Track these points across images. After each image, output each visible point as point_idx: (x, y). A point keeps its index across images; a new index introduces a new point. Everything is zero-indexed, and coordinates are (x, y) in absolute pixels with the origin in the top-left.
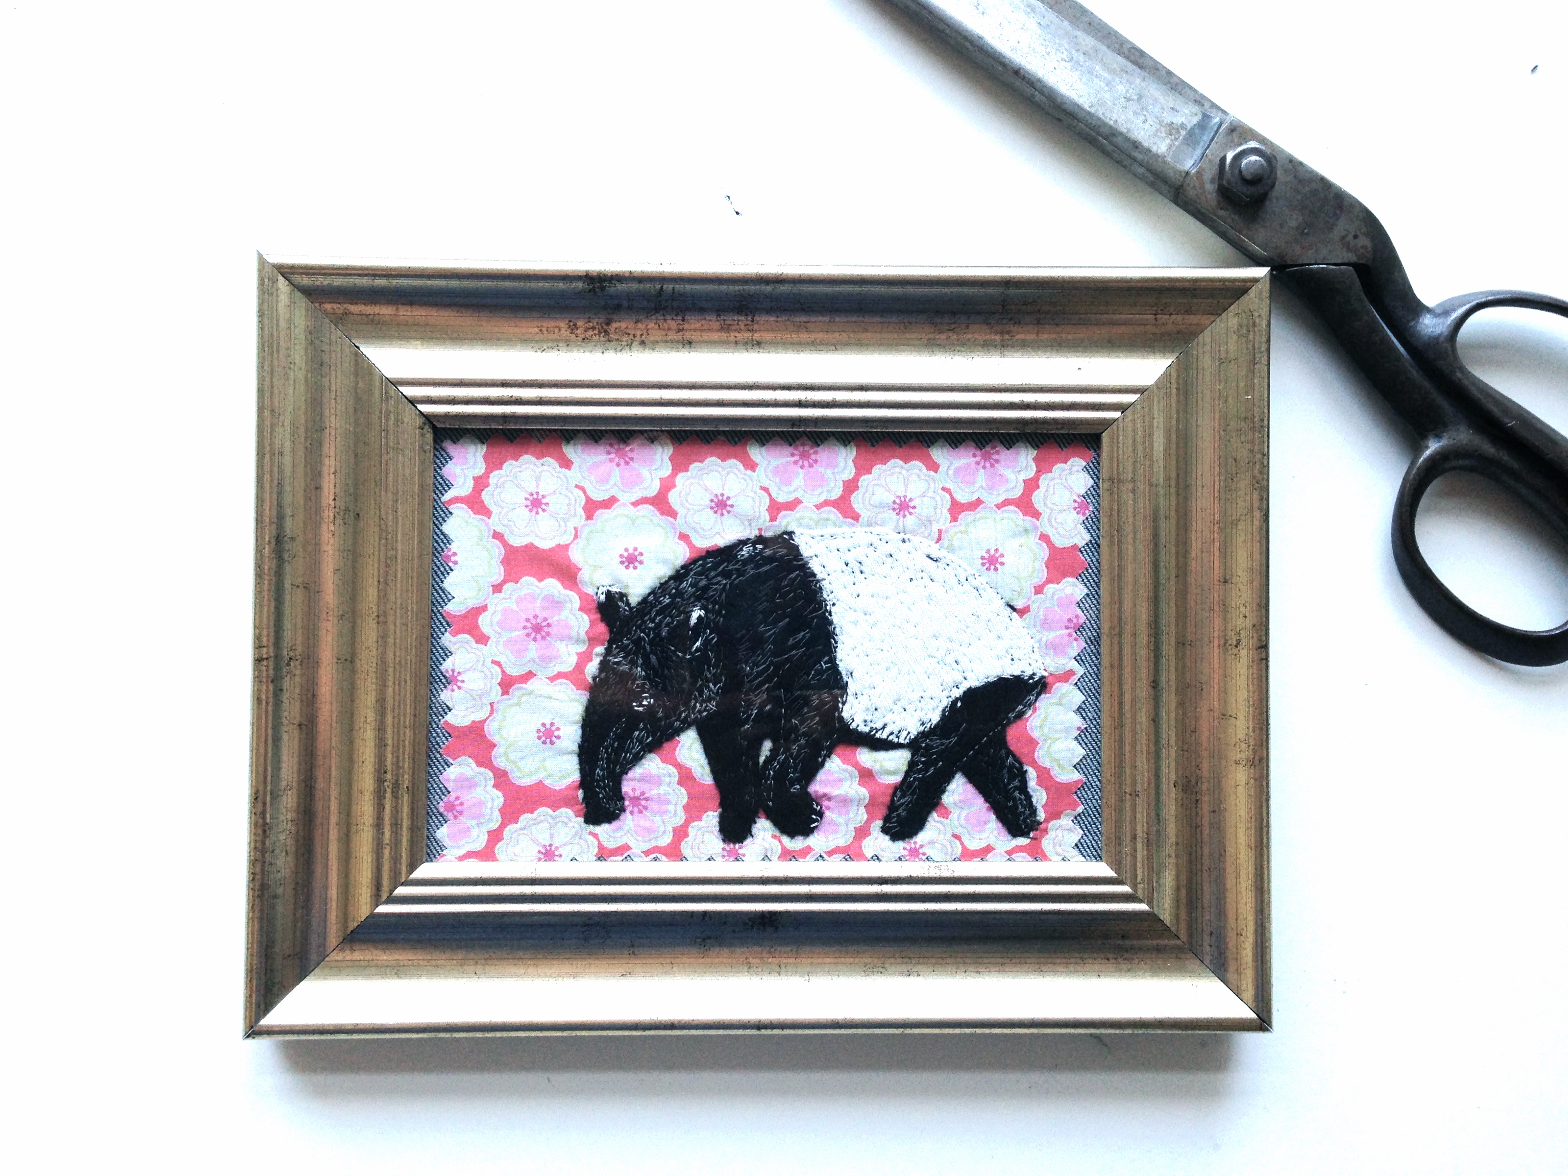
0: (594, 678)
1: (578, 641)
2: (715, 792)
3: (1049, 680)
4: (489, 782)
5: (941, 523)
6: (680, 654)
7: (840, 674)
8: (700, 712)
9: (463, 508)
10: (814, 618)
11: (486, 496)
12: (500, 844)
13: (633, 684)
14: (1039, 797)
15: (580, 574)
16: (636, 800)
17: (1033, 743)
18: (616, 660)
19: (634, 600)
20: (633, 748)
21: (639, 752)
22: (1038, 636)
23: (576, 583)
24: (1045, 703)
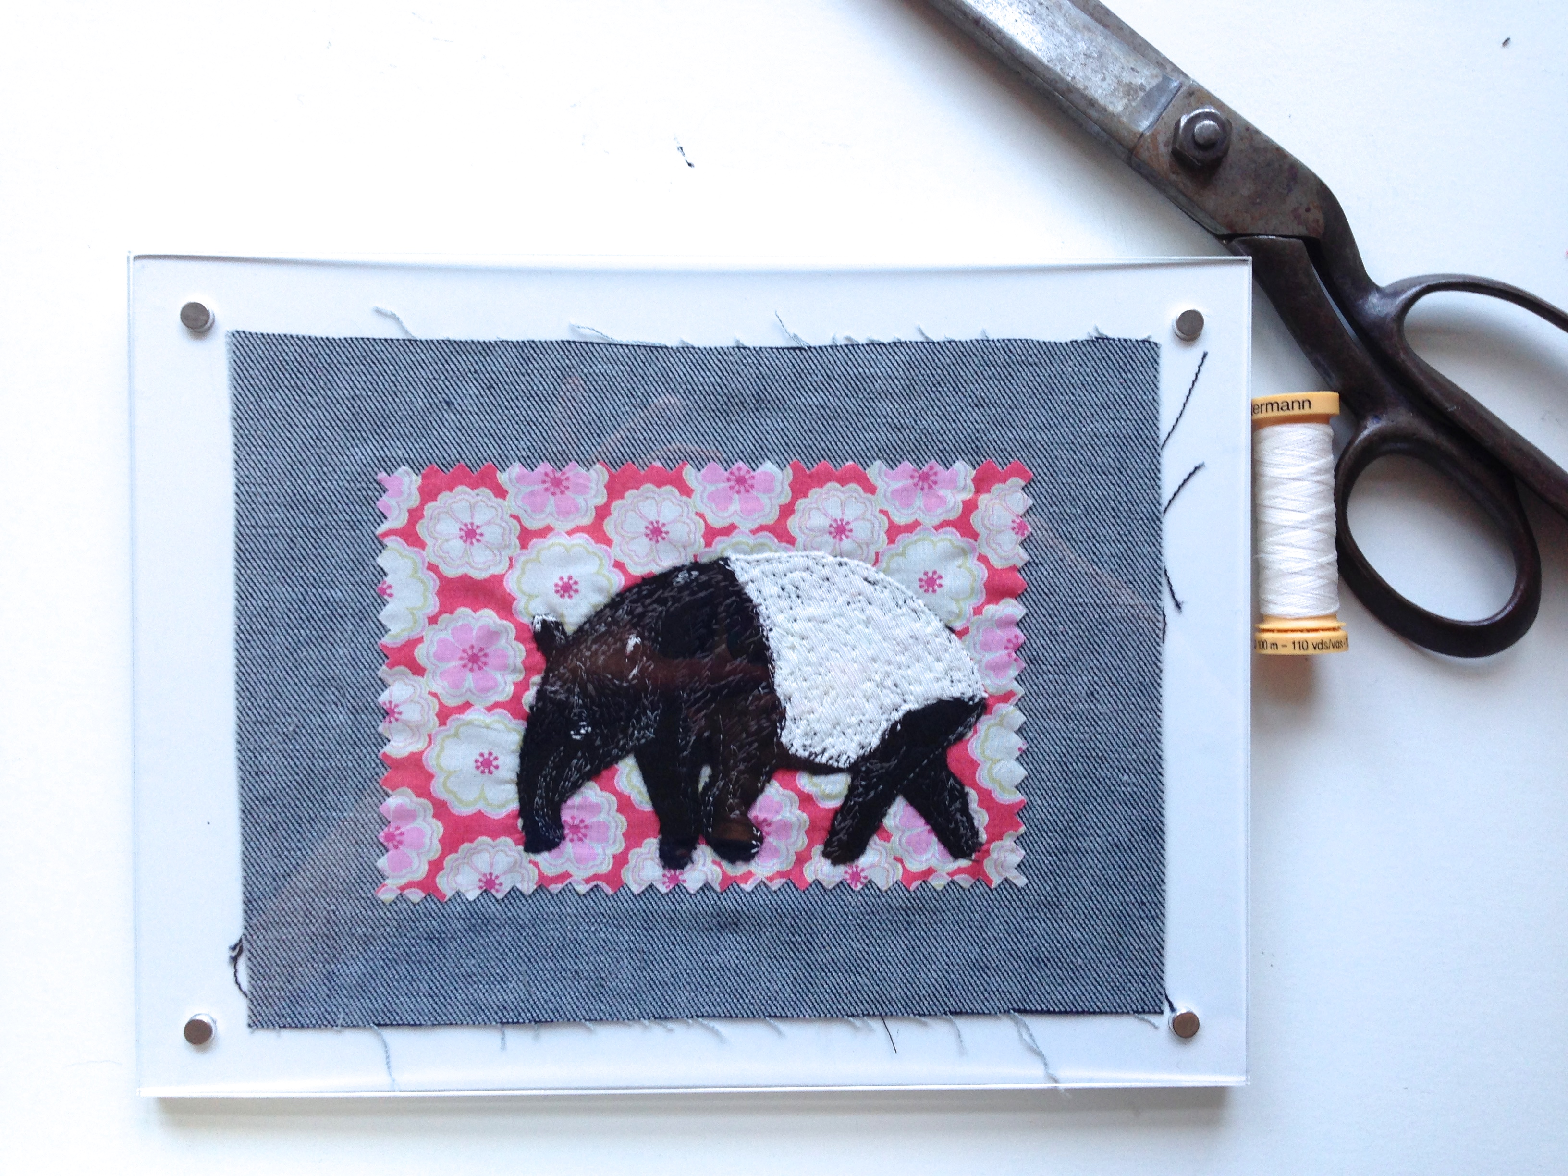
0: (531, 708)
1: (514, 670)
2: (654, 818)
3: (990, 702)
4: (428, 812)
5: (879, 545)
6: (617, 682)
7: (778, 699)
8: (638, 739)
9: (397, 541)
10: (750, 644)
11: (420, 528)
12: (441, 873)
13: (570, 713)
14: (981, 819)
15: (515, 603)
16: (575, 829)
17: (974, 765)
18: (553, 689)
19: (570, 629)
20: (571, 776)
21: (578, 780)
22: (977, 657)
23: (512, 614)
24: (985, 724)
